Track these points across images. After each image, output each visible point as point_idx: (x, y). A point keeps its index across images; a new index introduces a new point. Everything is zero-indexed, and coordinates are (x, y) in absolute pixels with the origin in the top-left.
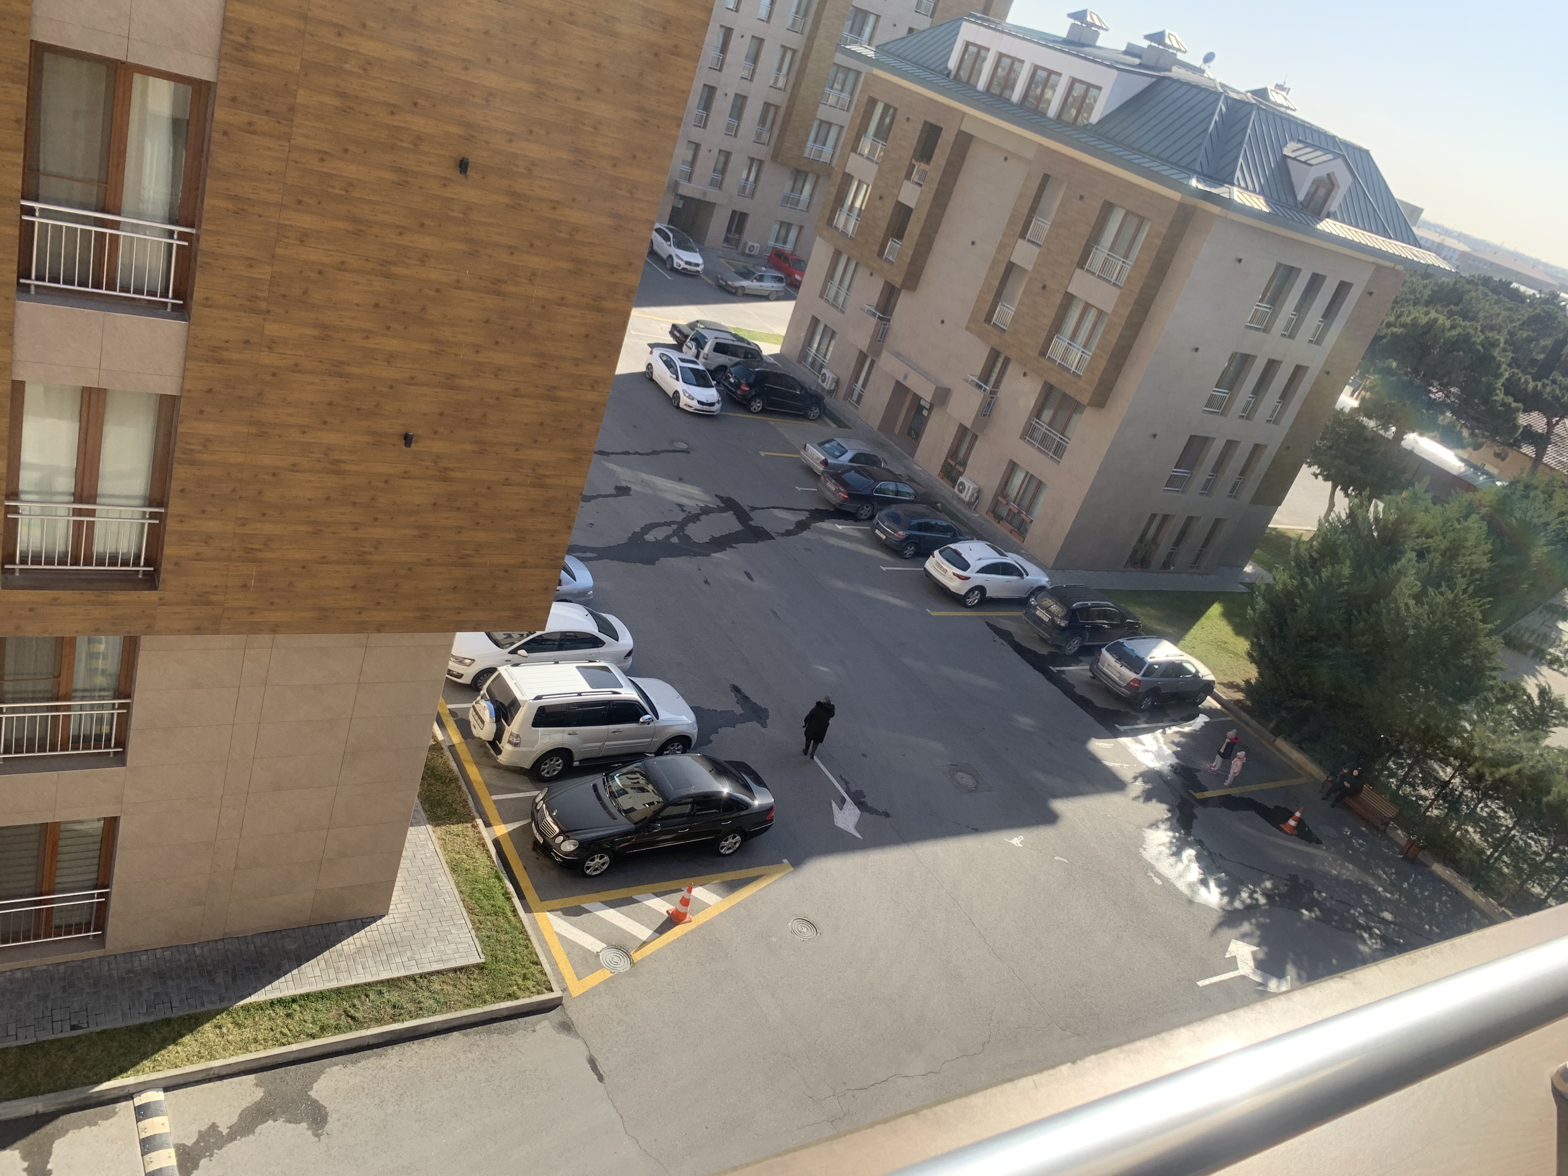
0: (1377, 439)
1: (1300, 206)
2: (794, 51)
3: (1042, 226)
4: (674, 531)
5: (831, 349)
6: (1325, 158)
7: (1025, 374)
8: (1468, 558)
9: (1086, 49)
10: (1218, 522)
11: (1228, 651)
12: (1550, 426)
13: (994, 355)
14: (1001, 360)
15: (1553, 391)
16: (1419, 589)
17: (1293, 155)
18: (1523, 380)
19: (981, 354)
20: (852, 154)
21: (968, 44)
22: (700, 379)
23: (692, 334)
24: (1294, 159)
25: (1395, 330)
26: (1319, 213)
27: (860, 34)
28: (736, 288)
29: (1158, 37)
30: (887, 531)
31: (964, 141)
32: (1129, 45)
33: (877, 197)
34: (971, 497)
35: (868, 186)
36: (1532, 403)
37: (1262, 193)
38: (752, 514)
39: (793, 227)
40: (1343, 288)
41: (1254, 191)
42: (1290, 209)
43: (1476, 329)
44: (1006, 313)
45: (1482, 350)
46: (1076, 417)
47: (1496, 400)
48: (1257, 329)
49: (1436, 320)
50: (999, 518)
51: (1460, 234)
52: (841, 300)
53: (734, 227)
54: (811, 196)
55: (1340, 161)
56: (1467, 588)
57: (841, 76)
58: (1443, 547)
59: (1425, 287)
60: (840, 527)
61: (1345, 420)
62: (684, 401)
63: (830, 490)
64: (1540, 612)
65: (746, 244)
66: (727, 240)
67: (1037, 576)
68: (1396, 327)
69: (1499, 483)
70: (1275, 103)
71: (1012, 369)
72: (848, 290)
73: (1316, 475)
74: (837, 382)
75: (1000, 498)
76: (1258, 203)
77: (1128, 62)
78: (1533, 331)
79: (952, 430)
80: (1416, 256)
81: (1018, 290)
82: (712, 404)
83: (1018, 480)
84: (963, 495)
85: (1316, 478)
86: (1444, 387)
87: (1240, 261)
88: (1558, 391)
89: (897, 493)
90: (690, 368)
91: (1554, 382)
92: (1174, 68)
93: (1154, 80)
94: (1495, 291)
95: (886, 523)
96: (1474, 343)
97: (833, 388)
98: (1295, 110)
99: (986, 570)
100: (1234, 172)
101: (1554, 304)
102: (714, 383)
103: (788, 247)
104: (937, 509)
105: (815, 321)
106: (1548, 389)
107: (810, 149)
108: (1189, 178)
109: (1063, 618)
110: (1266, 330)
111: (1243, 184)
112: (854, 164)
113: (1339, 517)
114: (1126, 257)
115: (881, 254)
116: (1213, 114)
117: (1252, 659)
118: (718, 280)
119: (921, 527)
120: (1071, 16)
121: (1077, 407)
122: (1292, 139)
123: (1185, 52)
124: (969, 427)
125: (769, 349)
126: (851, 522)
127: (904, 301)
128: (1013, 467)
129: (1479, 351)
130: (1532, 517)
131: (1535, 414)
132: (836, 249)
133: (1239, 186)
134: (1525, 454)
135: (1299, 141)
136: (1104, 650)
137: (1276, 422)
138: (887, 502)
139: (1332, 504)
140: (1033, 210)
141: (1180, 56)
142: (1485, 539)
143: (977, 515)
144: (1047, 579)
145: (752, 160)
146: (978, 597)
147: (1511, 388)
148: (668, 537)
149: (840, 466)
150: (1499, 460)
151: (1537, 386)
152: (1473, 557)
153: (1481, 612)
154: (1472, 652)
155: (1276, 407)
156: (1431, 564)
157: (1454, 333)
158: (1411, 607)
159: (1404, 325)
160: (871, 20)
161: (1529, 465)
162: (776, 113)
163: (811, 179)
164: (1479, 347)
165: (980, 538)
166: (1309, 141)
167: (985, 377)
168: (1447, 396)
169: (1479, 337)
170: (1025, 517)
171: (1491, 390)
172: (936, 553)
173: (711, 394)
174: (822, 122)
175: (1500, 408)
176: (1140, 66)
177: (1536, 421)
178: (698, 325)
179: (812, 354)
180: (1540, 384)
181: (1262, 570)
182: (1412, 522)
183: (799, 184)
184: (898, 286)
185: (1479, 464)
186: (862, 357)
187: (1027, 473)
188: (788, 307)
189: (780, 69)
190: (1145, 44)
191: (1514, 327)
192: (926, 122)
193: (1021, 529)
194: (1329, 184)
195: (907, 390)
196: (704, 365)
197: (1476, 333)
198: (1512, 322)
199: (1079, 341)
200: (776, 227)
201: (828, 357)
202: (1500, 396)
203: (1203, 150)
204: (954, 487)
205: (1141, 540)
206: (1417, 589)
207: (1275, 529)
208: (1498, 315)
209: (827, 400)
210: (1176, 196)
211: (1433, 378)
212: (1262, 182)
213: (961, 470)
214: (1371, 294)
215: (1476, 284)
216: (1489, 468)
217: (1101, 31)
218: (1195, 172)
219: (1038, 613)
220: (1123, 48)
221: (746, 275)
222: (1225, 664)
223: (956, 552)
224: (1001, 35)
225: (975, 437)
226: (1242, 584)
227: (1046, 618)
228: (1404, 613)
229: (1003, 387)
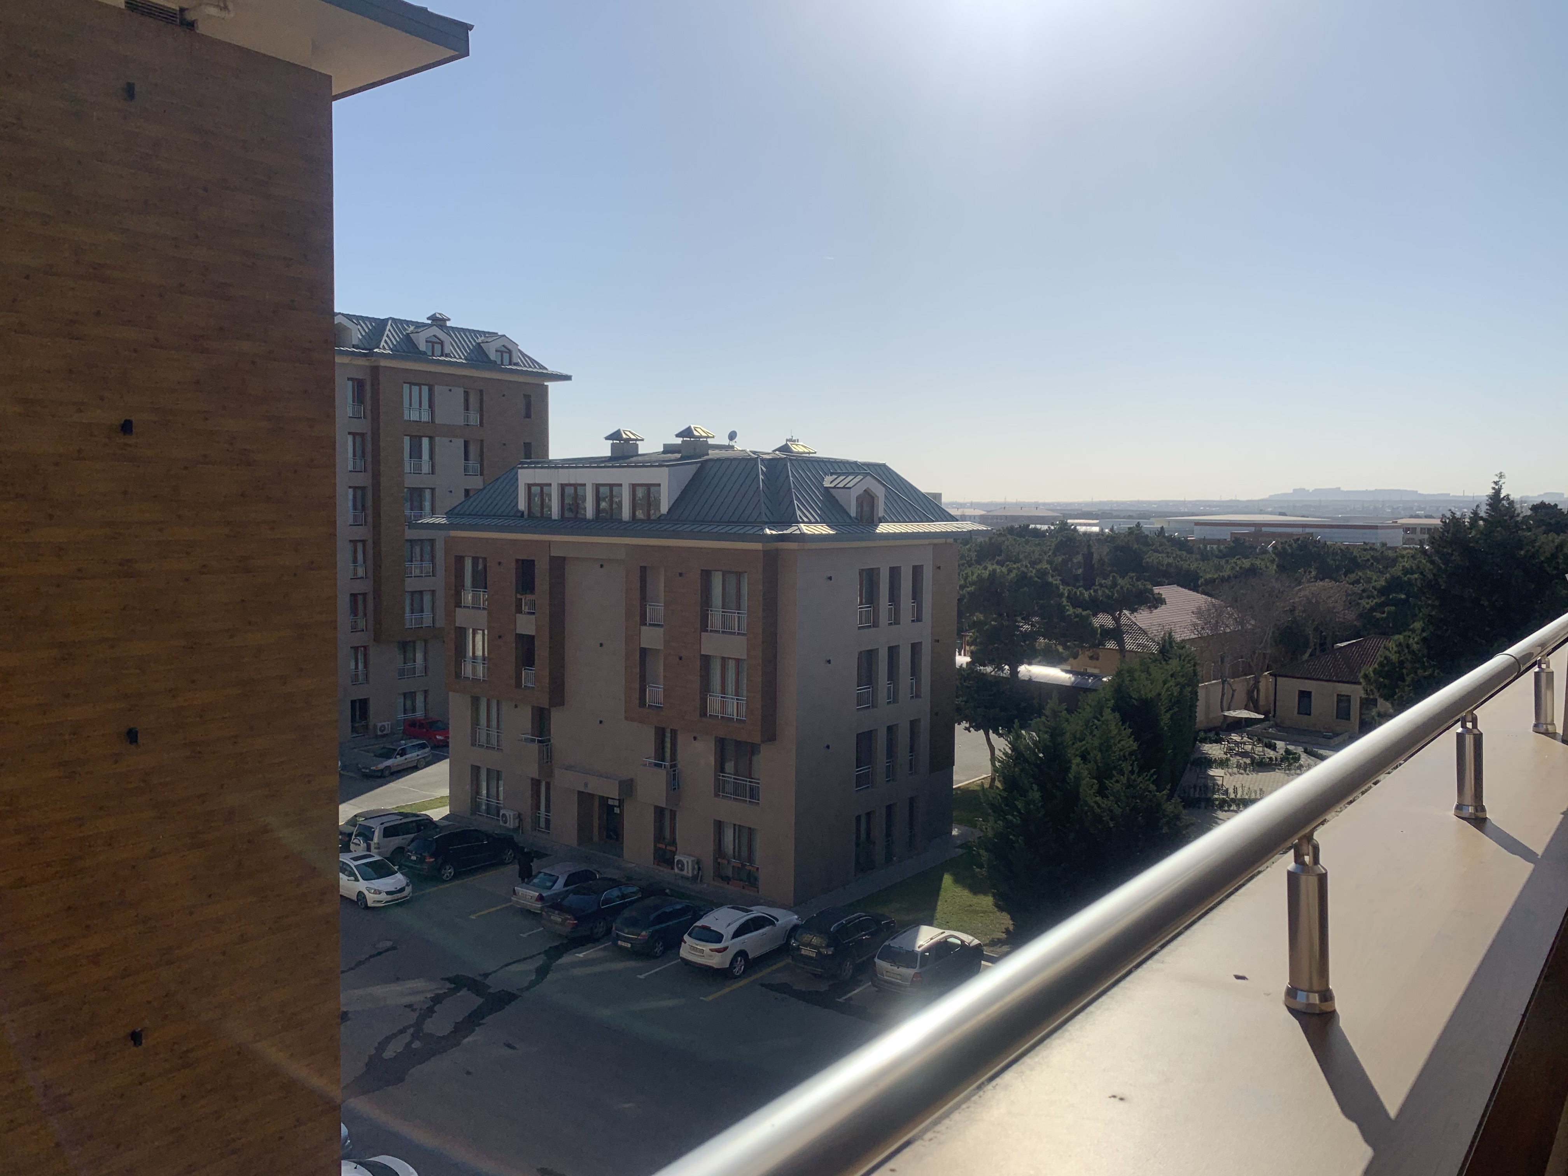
0: (998, 681)
1: (856, 521)
2: (364, 542)
3: (657, 609)
4: (412, 1035)
5: (501, 789)
6: (857, 480)
7: (695, 738)
8: (1119, 745)
9: (634, 459)
10: (912, 800)
11: (976, 912)
12: (1117, 620)
13: (660, 733)
14: (668, 735)
15: (1104, 592)
16: (1097, 786)
17: (832, 485)
18: (1078, 593)
19: (649, 736)
20: (457, 609)
21: (529, 486)
22: (379, 870)
23: (355, 830)
24: (835, 487)
25: (969, 589)
26: (873, 522)
27: (421, 508)
28: (382, 771)
29: (687, 433)
30: (628, 938)
31: (558, 565)
32: (665, 445)
33: (495, 639)
34: (693, 872)
35: (483, 631)
36: (1097, 607)
37: (823, 521)
38: (487, 982)
39: (418, 694)
40: (917, 571)
41: (817, 522)
42: (850, 526)
43: (1026, 566)
44: (656, 692)
45: (1039, 580)
46: (755, 759)
47: (1069, 615)
48: (870, 627)
49: (994, 571)
50: (727, 879)
51: (972, 503)
52: (494, 741)
53: (358, 713)
54: (425, 659)
55: (868, 477)
56: (1133, 769)
57: (417, 550)
58: (1096, 744)
59: (969, 550)
60: (581, 955)
61: (968, 674)
62: (371, 898)
63: (556, 923)
64: (1191, 770)
65: (375, 727)
66: (354, 730)
67: (787, 918)
68: (968, 587)
69: (1105, 679)
70: (798, 453)
71: (681, 739)
72: (498, 728)
73: (967, 729)
74: (519, 817)
75: (719, 860)
76: (823, 529)
77: (672, 458)
78: (1064, 554)
79: (650, 815)
80: (959, 528)
81: (658, 668)
82: (402, 890)
83: (729, 835)
84: (685, 873)
85: (970, 731)
86: (1026, 619)
87: (830, 578)
88: (1107, 591)
89: (623, 897)
90: (363, 864)
91: (1101, 585)
92: (710, 452)
93: (699, 465)
94: (1020, 535)
95: (626, 931)
96: (1031, 577)
97: (517, 825)
98: (815, 453)
99: (737, 934)
100: (794, 513)
101: (1067, 530)
102: (396, 868)
103: (419, 714)
104: (667, 895)
105: (476, 770)
106: (1100, 592)
107: (409, 619)
108: (763, 529)
109: (828, 946)
110: (875, 625)
111: (806, 520)
112: (462, 617)
113: (1006, 754)
114: (739, 608)
115: (518, 684)
116: (757, 475)
117: (1001, 909)
118: (359, 769)
119: (660, 919)
120: (607, 438)
121: (753, 749)
122: (826, 474)
123: (713, 437)
124: (664, 805)
125: (438, 814)
126: (590, 945)
127: (557, 717)
128: (719, 826)
129: (1036, 582)
130: (1146, 693)
131: (1100, 615)
132: (472, 697)
133: (803, 522)
134: (1109, 649)
135: (832, 474)
136: (876, 960)
137: (918, 696)
138: (617, 911)
139: (992, 749)
140: (644, 599)
141: (711, 441)
142: (1122, 725)
143: (705, 885)
144: (796, 917)
145: (356, 649)
146: (743, 962)
147: (1076, 602)
148: (408, 1045)
149: (557, 895)
150: (1095, 661)
151: (1090, 593)
152: (1122, 743)
153: (1153, 783)
154: (1164, 820)
155: (912, 683)
156: (1096, 762)
157: (1012, 575)
158: (1100, 802)
159: (973, 583)
160: (428, 494)
161: (1118, 656)
162: (365, 600)
163: (420, 645)
164: (1036, 579)
165: (720, 905)
166: (839, 471)
167: (660, 754)
168: (1032, 625)
169: (1031, 572)
170: (750, 868)
171: (1061, 609)
172: (686, 937)
173: (397, 880)
174: (413, 593)
175: (1076, 620)
176: (681, 459)
177: (1103, 620)
178: (358, 818)
179: (484, 802)
180: (1092, 591)
181: (966, 828)
182: (1063, 734)
183: (410, 655)
184: (547, 707)
185: (1082, 670)
186: (536, 783)
187: (735, 825)
188: (443, 768)
189: (355, 561)
190: (679, 441)
191: (1049, 556)
192: (517, 561)
193: (751, 880)
194: (867, 498)
195: (591, 796)
196: (379, 854)
197: (1028, 570)
198: (1045, 553)
199: (730, 691)
200: (401, 700)
201: (501, 798)
202: (1070, 611)
203: (763, 505)
204: (673, 868)
205: (858, 845)
206: (1096, 787)
207: (959, 788)
208: (1034, 552)
209: (517, 838)
210: (758, 546)
211: (1015, 616)
212: (819, 512)
213: (674, 849)
214: (939, 568)
215: (1005, 535)
216: (1090, 670)
217: (638, 442)
218: (766, 523)
219: (803, 952)
220: (662, 450)
221: (388, 755)
222: (980, 925)
223: (704, 928)
224: (557, 470)
225: (673, 814)
226: (958, 847)
227: (812, 953)
228: (1098, 811)
229: (679, 757)
